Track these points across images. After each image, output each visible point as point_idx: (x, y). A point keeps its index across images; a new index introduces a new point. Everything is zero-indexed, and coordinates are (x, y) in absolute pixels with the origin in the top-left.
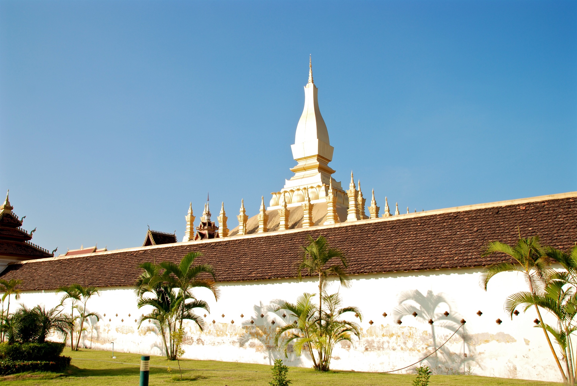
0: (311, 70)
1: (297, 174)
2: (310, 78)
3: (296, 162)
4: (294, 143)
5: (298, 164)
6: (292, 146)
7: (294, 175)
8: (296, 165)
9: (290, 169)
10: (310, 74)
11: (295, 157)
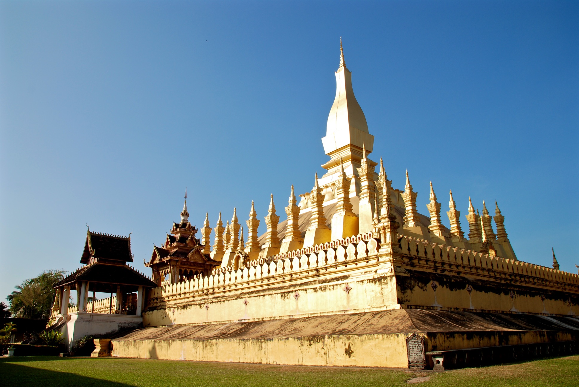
0: (343, 53)
1: (330, 171)
2: (342, 62)
3: (328, 157)
4: (325, 135)
5: (331, 159)
6: (323, 139)
7: (327, 172)
8: (329, 161)
9: (322, 166)
10: (341, 58)
11: (327, 152)
